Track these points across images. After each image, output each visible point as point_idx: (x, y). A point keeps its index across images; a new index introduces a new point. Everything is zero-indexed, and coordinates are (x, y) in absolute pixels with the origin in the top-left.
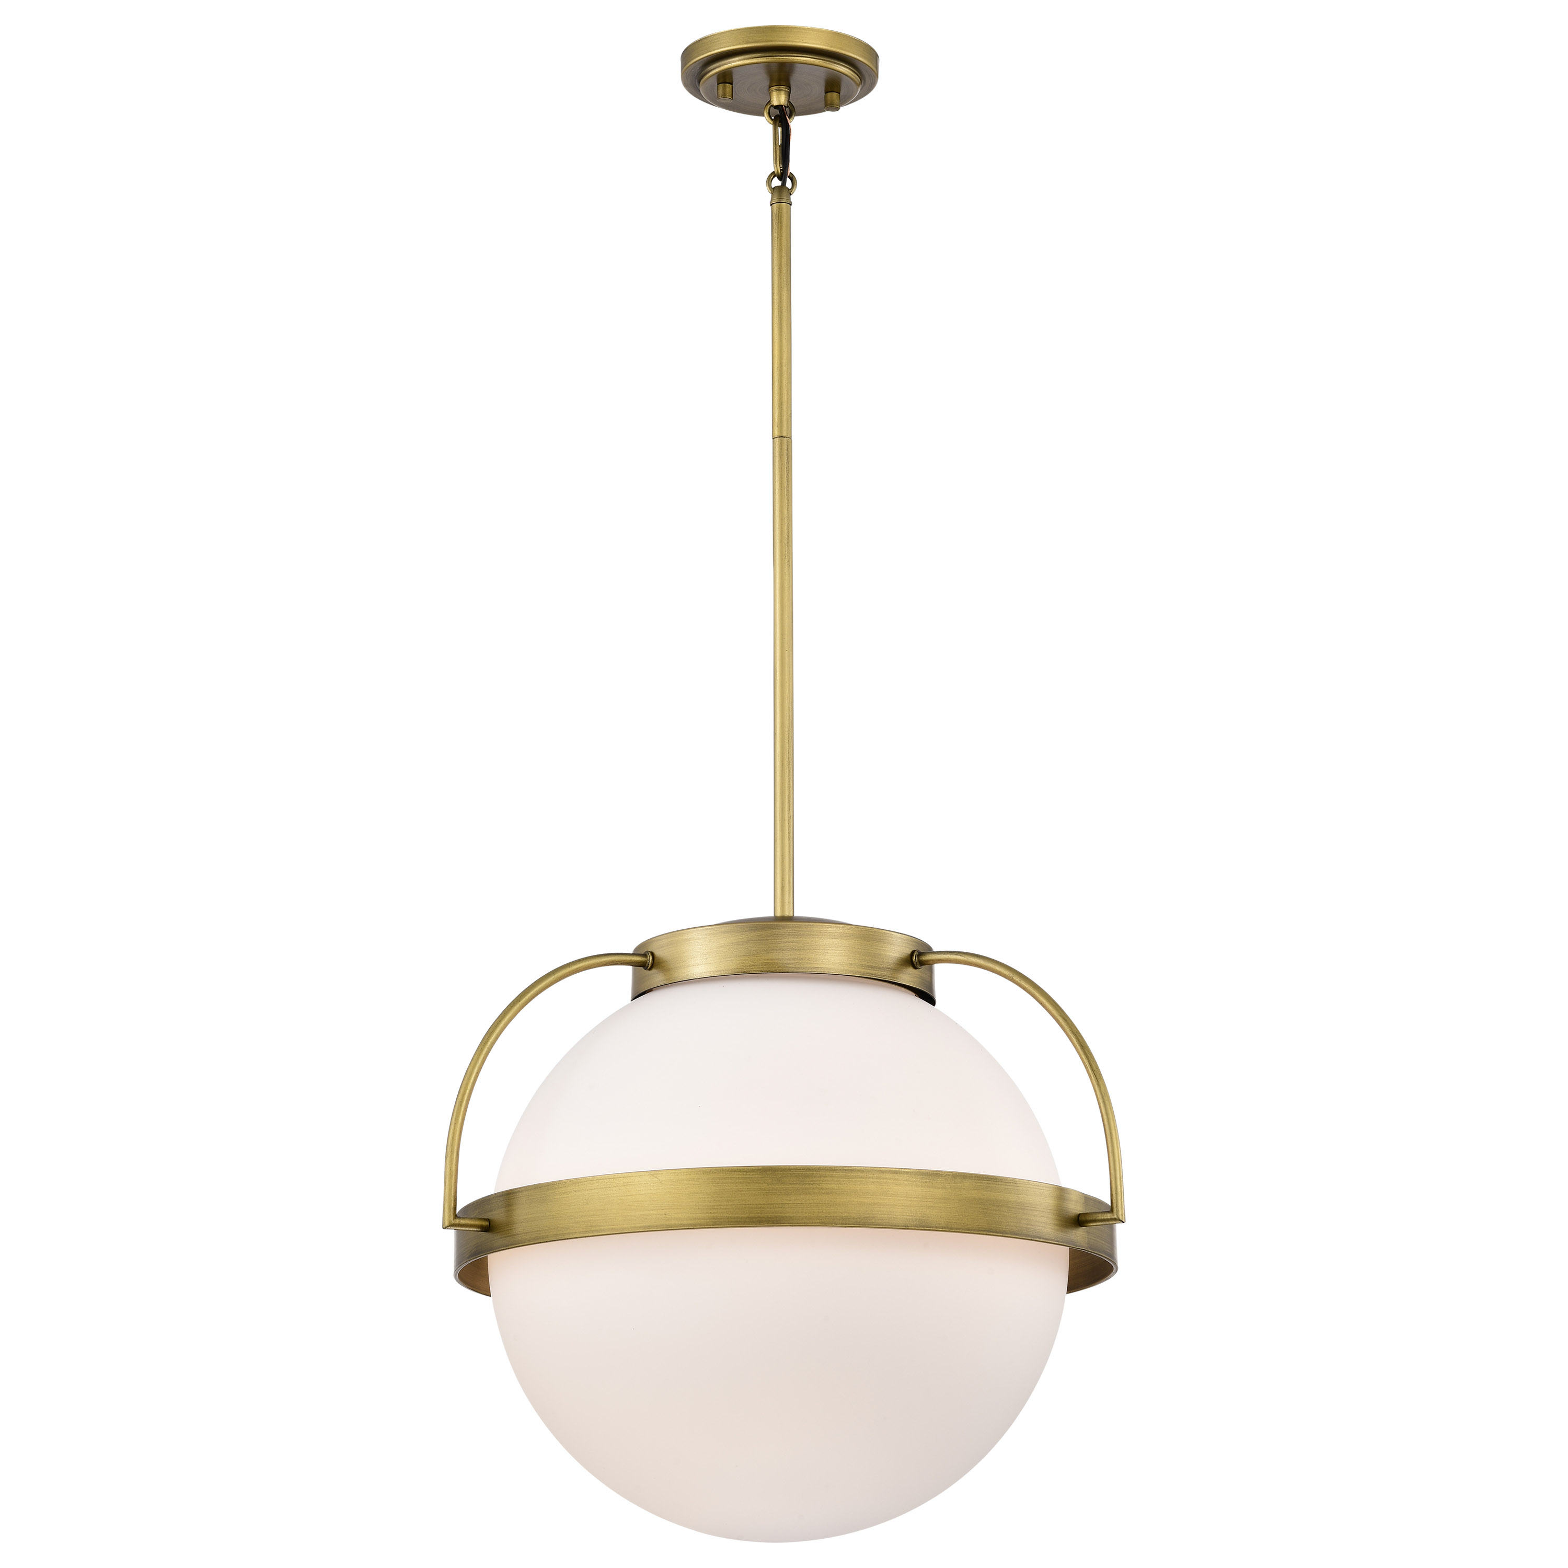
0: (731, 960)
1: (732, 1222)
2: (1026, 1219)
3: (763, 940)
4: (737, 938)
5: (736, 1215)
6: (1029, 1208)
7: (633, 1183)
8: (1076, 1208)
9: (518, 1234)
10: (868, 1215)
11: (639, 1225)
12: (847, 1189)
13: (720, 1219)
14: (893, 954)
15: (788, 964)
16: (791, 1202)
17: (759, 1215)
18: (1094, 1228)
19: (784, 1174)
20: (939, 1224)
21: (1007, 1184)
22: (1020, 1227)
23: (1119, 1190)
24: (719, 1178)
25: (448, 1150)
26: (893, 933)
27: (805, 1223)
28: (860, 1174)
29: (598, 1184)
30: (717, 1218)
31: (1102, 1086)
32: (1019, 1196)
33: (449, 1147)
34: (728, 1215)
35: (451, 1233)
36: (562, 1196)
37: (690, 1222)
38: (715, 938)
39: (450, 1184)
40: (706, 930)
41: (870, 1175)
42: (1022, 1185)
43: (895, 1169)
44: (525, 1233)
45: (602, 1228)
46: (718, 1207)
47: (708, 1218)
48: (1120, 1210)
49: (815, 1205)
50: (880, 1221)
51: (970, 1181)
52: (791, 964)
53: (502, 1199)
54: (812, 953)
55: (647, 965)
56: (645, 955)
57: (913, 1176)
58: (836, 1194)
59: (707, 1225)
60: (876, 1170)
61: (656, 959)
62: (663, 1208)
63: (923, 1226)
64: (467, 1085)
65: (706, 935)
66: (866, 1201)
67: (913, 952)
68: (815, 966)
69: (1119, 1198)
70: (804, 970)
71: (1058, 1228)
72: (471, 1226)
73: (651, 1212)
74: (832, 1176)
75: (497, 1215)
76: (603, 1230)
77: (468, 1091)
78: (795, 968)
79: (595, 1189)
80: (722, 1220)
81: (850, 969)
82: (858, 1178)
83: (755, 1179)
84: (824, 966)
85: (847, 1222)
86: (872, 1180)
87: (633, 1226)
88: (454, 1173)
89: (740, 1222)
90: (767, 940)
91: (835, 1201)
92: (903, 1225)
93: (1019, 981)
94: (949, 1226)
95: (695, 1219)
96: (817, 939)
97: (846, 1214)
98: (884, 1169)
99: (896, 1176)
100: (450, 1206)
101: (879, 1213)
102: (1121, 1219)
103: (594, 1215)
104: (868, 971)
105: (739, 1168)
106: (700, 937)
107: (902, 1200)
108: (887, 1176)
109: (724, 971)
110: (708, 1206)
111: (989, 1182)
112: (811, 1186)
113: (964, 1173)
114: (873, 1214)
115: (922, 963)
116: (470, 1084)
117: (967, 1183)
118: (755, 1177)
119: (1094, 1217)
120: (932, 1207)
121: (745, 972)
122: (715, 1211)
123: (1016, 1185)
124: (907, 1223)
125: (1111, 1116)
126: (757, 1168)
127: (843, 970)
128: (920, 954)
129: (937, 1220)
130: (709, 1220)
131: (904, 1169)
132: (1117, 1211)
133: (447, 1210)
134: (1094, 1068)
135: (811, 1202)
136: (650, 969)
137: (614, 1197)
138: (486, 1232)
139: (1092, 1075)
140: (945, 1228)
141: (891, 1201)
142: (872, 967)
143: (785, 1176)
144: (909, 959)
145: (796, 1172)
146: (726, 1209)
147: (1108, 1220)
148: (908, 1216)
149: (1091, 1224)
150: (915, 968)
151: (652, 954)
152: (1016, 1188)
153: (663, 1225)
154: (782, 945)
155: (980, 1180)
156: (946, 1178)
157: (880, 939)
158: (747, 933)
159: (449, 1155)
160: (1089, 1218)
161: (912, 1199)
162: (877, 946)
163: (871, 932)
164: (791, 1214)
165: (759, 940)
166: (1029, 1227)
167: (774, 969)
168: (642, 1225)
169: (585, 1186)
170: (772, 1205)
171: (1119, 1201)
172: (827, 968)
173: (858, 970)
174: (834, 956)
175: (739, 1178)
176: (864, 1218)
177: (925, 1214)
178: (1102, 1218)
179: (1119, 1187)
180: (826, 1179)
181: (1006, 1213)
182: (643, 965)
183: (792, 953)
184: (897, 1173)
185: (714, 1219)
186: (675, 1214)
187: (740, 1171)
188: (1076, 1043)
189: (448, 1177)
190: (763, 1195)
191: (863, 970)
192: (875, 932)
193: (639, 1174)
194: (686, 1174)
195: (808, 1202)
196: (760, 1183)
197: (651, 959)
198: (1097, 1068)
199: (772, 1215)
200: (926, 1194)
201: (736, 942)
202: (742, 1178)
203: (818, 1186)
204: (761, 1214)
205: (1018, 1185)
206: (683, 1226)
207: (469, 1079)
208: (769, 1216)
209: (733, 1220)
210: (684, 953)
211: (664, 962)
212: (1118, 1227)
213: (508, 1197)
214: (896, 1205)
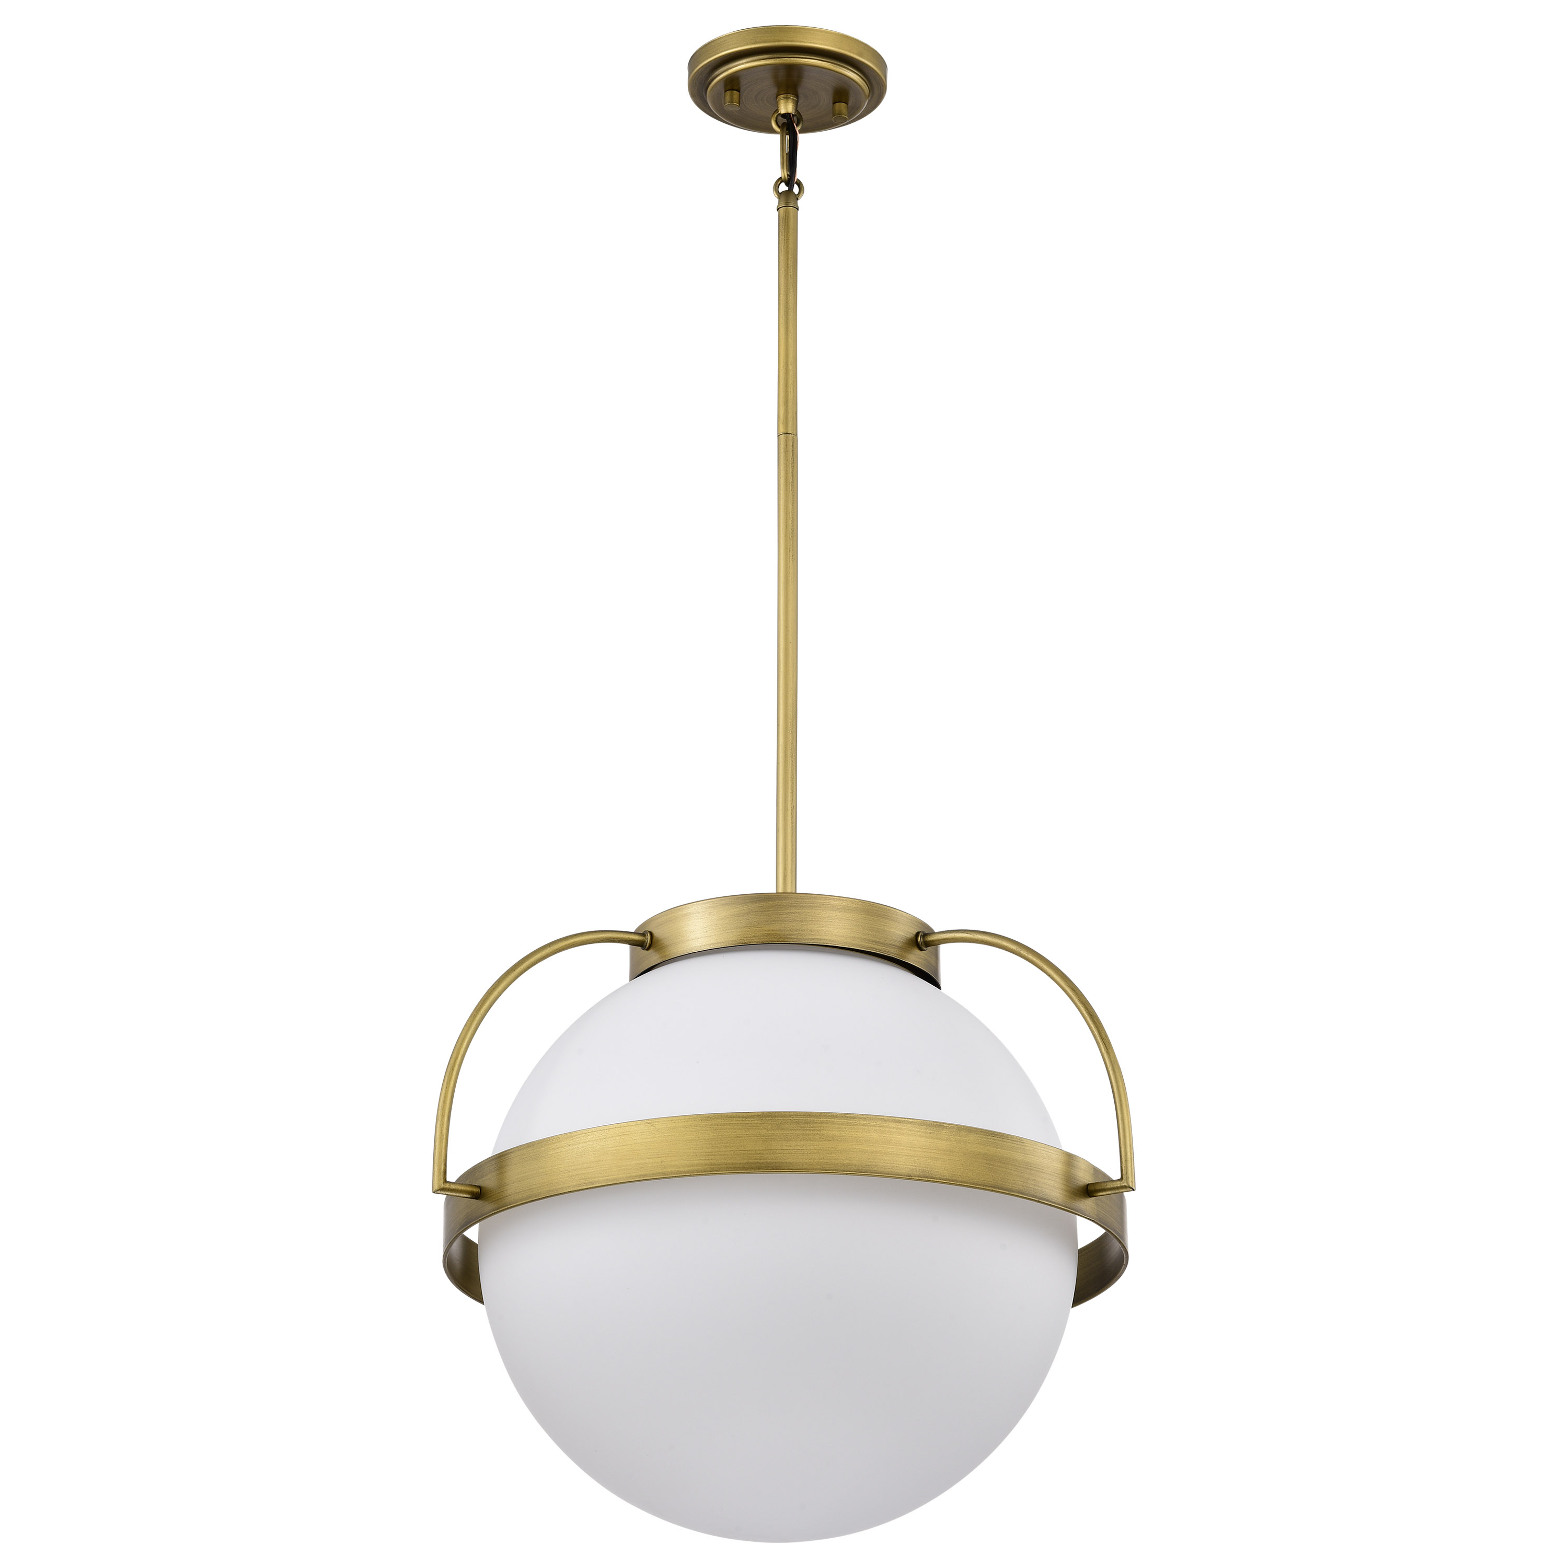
0: (732, 932)
1: (730, 1168)
2: (1034, 1180)
3: (764, 911)
4: (738, 909)
5: (735, 1161)
6: (1036, 1169)
7: (629, 1133)
8: (1085, 1178)
9: (510, 1195)
10: (870, 1163)
11: (634, 1174)
12: (849, 1137)
13: (719, 1165)
14: (897, 932)
15: (790, 935)
16: (791, 1148)
17: (758, 1160)
18: (1102, 1198)
19: (784, 1120)
20: (944, 1176)
21: (1014, 1142)
22: (1027, 1187)
23: (1129, 1157)
24: (717, 1125)
25: (439, 1114)
26: (898, 911)
27: (805, 1169)
28: (862, 1122)
29: (592, 1136)
30: (715, 1164)
31: (1111, 1054)
32: (1026, 1155)
33: (439, 1111)
34: (725, 1161)
35: (442, 1198)
36: (556, 1151)
37: (687, 1169)
38: (716, 910)
39: (440, 1148)
40: (706, 903)
41: (872, 1123)
42: (1029, 1145)
43: (898, 1119)
44: (517, 1193)
45: (596, 1179)
46: (716, 1154)
47: (706, 1165)
48: (1130, 1176)
49: (815, 1151)
50: (882, 1170)
51: (975, 1135)
52: (793, 935)
53: (493, 1162)
54: (814, 925)
55: (645, 944)
56: (644, 935)
57: (917, 1126)
58: (838, 1140)
59: (704, 1172)
60: (878, 1118)
61: (654, 939)
62: (659, 1156)
63: (927, 1178)
64: (459, 1049)
65: (706, 908)
66: (868, 1149)
67: (917, 934)
68: (818, 937)
69: (1129, 1165)
70: (806, 941)
71: (1066, 1193)
72: (461, 1191)
73: (648, 1160)
74: (833, 1123)
75: (488, 1181)
76: (598, 1182)
77: (460, 1056)
78: (797, 939)
79: (589, 1141)
80: (719, 1167)
81: (853, 942)
82: (860, 1125)
83: (755, 1125)
84: (826, 938)
85: (848, 1170)
86: (874, 1128)
87: (628, 1175)
88: (445, 1136)
89: (738, 1167)
90: (767, 911)
91: (836, 1148)
92: (906, 1174)
93: (1026, 955)
94: (954, 1178)
95: (692, 1166)
96: (820, 911)
97: (847, 1161)
98: (886, 1118)
99: (900, 1126)
100: (439, 1169)
101: (882, 1161)
102: (1131, 1186)
103: (588, 1167)
104: (872, 946)
105: (737, 1114)
106: (700, 911)
107: (906, 1149)
108: (891, 1124)
109: (724, 943)
110: (706, 1153)
111: (995, 1138)
112: (812, 1132)
113: (970, 1127)
114: (875, 1162)
115: (928, 944)
116: (463, 1050)
117: (972, 1137)
118: (754, 1123)
119: (1103, 1186)
120: (936, 1158)
121: (745, 943)
122: (713, 1157)
123: (1022, 1144)
124: (911, 1172)
125: (1120, 1084)
126: (756, 1114)
127: (846, 943)
128: (925, 935)
129: (942, 1172)
130: (706, 1167)
131: (908, 1119)
132: (1127, 1178)
133: (436, 1173)
134: (1104, 1037)
135: (812, 1148)
136: (648, 949)
137: (609, 1148)
138: (477, 1199)
139: (1101, 1044)
140: (949, 1180)
141: (894, 1150)
142: (876, 942)
143: (785, 1122)
144: (914, 939)
145: (796, 1118)
146: (724, 1155)
147: (1118, 1188)
148: (911, 1166)
149: (1101, 1194)
150: (921, 949)
151: (651, 933)
152: (1022, 1147)
153: (659, 1173)
154: (784, 916)
155: (985, 1135)
156: (951, 1130)
157: (884, 915)
158: (748, 904)
159: (440, 1119)
160: (1098, 1187)
161: (916, 1149)
162: (881, 922)
163: (876, 907)
164: (790, 1160)
165: (760, 911)
166: (1036, 1188)
167: (775, 940)
168: (638, 1174)
169: (579, 1139)
170: (772, 1151)
171: (1129, 1168)
172: (830, 940)
173: (862, 943)
174: (838, 928)
175: (738, 1124)
176: (866, 1165)
177: (929, 1165)
178: (1112, 1186)
179: (1129, 1154)
180: (827, 1125)
181: (1012, 1171)
182: (641, 944)
183: (794, 925)
184: (900, 1123)
185: (711, 1165)
186: (671, 1161)
187: (739, 1117)
188: (1085, 1012)
189: (438, 1141)
190: (763, 1141)
191: (867, 944)
192: (879, 908)
193: (635, 1123)
194: (683, 1121)
195: (808, 1148)
196: (759, 1129)
197: (649, 938)
198: (1106, 1036)
199: (772, 1161)
200: (930, 1145)
201: (736, 914)
202: (740, 1123)
203: (818, 1132)
204: (760, 1160)
205: (1025, 1144)
206: (679, 1173)
207: (462, 1044)
208: (769, 1161)
209: (731, 1166)
210: (683, 928)
211: (663, 939)
212: (1127, 1195)
213: (499, 1161)
214: (899, 1155)
